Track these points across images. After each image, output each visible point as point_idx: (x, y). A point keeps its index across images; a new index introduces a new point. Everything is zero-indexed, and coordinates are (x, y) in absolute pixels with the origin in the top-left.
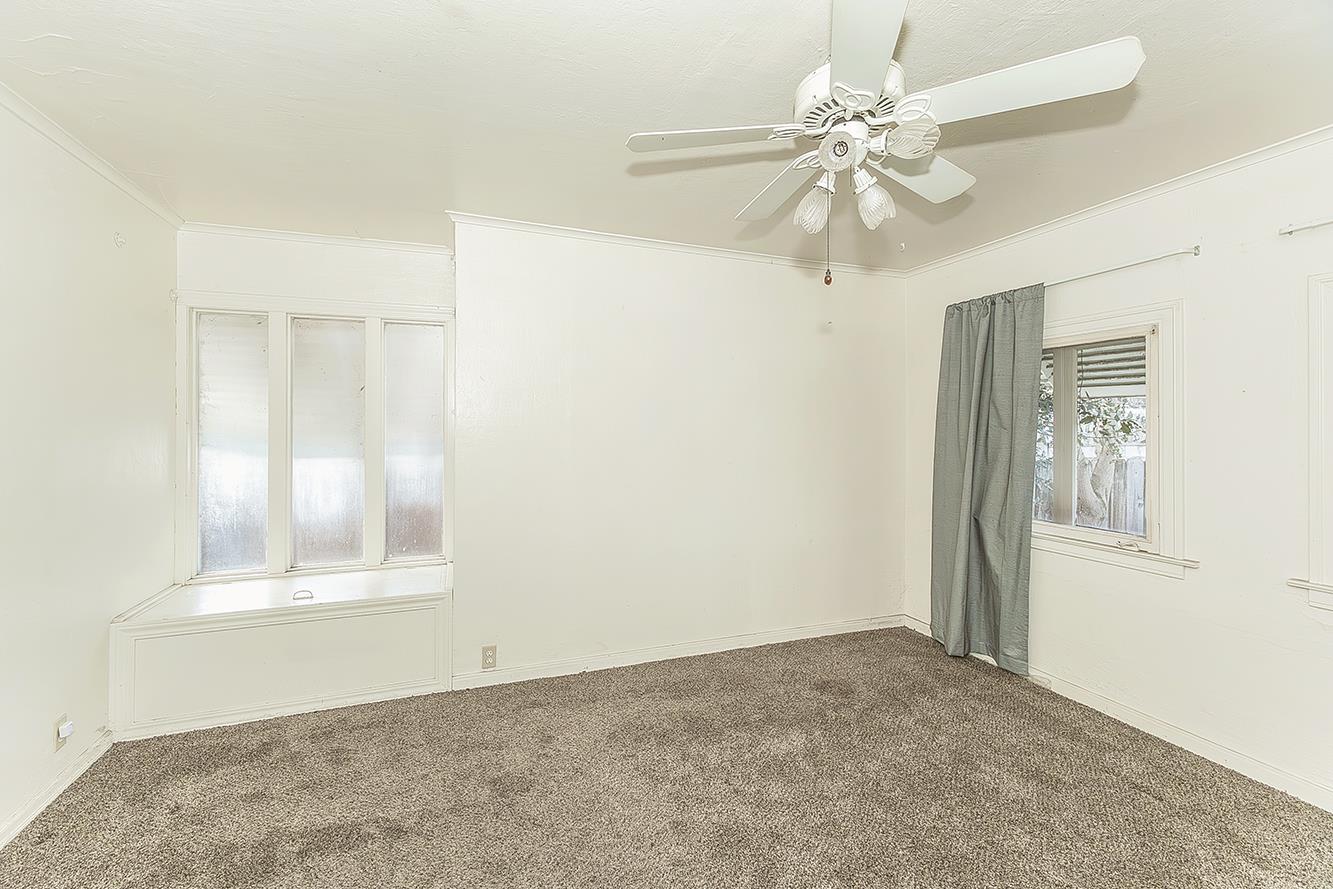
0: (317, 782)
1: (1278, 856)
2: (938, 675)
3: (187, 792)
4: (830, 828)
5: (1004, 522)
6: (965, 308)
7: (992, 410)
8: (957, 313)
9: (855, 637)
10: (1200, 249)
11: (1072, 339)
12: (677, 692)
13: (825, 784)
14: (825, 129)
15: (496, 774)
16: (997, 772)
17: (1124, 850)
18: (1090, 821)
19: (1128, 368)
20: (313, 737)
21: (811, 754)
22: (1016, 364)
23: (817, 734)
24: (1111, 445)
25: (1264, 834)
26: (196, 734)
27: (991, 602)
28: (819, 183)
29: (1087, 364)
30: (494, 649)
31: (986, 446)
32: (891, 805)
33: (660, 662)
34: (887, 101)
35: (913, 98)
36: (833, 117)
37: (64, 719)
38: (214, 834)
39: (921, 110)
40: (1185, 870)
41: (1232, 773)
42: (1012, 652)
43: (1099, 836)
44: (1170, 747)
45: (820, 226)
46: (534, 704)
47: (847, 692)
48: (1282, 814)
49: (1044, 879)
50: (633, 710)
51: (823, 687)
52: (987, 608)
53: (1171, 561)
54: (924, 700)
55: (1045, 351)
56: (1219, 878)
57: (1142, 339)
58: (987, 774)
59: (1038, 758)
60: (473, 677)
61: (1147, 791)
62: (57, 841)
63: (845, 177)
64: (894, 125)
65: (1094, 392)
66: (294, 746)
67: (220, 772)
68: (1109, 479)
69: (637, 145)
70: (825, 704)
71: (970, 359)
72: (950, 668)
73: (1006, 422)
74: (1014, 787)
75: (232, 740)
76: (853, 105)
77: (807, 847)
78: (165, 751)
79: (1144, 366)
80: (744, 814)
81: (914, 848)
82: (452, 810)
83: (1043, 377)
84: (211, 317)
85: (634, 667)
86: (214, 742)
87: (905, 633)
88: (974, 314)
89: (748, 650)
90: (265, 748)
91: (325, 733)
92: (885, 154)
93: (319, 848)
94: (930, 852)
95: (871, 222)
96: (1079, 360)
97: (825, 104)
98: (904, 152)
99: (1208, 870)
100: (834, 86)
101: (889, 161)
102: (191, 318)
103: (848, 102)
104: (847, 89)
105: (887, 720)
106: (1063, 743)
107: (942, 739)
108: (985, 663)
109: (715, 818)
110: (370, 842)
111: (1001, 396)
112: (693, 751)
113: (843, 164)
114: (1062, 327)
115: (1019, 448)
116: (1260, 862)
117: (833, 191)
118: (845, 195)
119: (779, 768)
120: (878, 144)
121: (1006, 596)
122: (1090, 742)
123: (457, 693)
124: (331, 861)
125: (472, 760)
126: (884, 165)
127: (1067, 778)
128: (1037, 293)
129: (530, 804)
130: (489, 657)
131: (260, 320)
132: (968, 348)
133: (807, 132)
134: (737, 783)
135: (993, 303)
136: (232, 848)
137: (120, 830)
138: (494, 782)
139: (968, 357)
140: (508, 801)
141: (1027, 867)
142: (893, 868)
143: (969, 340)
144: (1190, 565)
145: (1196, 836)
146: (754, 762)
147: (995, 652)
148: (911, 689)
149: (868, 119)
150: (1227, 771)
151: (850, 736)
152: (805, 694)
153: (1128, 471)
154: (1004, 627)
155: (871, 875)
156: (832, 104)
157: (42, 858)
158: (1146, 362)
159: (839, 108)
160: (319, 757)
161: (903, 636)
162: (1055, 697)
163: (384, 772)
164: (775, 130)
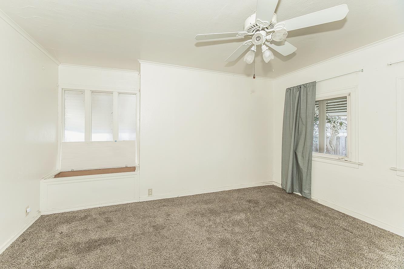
0: (102, 226)
1: (388, 248)
2: (284, 198)
3: (64, 228)
4: (254, 239)
5: (304, 153)
6: (292, 89)
7: (300, 119)
8: (289, 90)
9: (259, 188)
10: (363, 70)
11: (324, 98)
12: (206, 202)
13: (251, 228)
14: (253, 33)
15: (154, 224)
16: (303, 225)
17: (342, 246)
18: (331, 239)
19: (341, 107)
20: (100, 214)
21: (247, 219)
22: (307, 106)
23: (249, 214)
24: (336, 130)
25: (383, 242)
26: (65, 213)
27: (300, 176)
28: (251, 49)
29: (329, 106)
30: (152, 190)
31: (298, 130)
32: (272, 234)
33: (201, 194)
34: (272, 25)
35: (280, 23)
36: (256, 29)
37: (28, 207)
38: (73, 240)
39: (282, 27)
40: (360, 252)
41: (373, 226)
42: (306, 191)
43: (334, 243)
44: (354, 219)
45: (252, 62)
46: (164, 206)
47: (257, 203)
48: (388, 237)
49: (318, 254)
50: (193, 207)
51: (250, 201)
52: (299, 178)
53: (354, 163)
54: (280, 205)
55: (316, 102)
56: (370, 254)
57: (346, 97)
58: (300, 225)
59: (315, 221)
60: (145, 198)
61: (348, 231)
62: (28, 241)
63: (259, 47)
64: (274, 32)
65: (330, 114)
66: (94, 216)
67: (73, 223)
68: (334, 142)
69: (198, 38)
70: (250, 206)
71: (293, 104)
72: (287, 196)
73: (304, 123)
74: (308, 229)
75: (76, 215)
76: (262, 25)
77: (247, 244)
78: (56, 218)
79: (346, 106)
80: (228, 236)
81: (279, 245)
82: (142, 234)
83: (315, 110)
84: (68, 92)
85: (193, 196)
86: (71, 215)
87: (273, 187)
88: (295, 91)
89: (227, 191)
90: (86, 217)
91: (103, 213)
92: (271, 40)
93: (104, 244)
94: (284, 247)
95: (267, 61)
96: (327, 105)
97: (254, 26)
98: (277, 39)
99: (367, 252)
100: (257, 20)
101: (272, 42)
102: (62, 91)
103: (261, 25)
104: (261, 21)
105: (269, 211)
106: (322, 217)
107: (286, 216)
108: (298, 195)
109: (219, 237)
110: (119, 242)
111: (303, 116)
112: (212, 219)
113: (259, 43)
114: (321, 94)
115: (308, 130)
116: (382, 250)
117: (255, 51)
118: (259, 52)
119: (238, 223)
120: (269, 37)
121: (304, 175)
122: (330, 217)
123: (141, 202)
124: (108, 247)
125: (147, 221)
126: (271, 43)
127: (324, 227)
128: (314, 84)
129: (164, 232)
130: (150, 192)
131: (82, 92)
132: (293, 101)
133: (248, 34)
134: (226, 227)
135: (300, 87)
136: (79, 244)
137: (45, 239)
138: (154, 226)
139: (293, 103)
140: (158, 232)
141: (313, 251)
142: (273, 251)
143: (293, 99)
144: (360, 164)
145: (363, 243)
146: (230, 222)
147: (301, 191)
148: (276, 202)
149: (266, 29)
150: (372, 225)
151: (258, 215)
152: (244, 203)
153: (340, 140)
154: (304, 184)
155: (267, 252)
156: (256, 26)
157: (23, 246)
158: (347, 105)
159: (258, 27)
160: (102, 219)
161: (273, 188)
162: (319, 204)
163: (121, 224)
164: (239, 33)
